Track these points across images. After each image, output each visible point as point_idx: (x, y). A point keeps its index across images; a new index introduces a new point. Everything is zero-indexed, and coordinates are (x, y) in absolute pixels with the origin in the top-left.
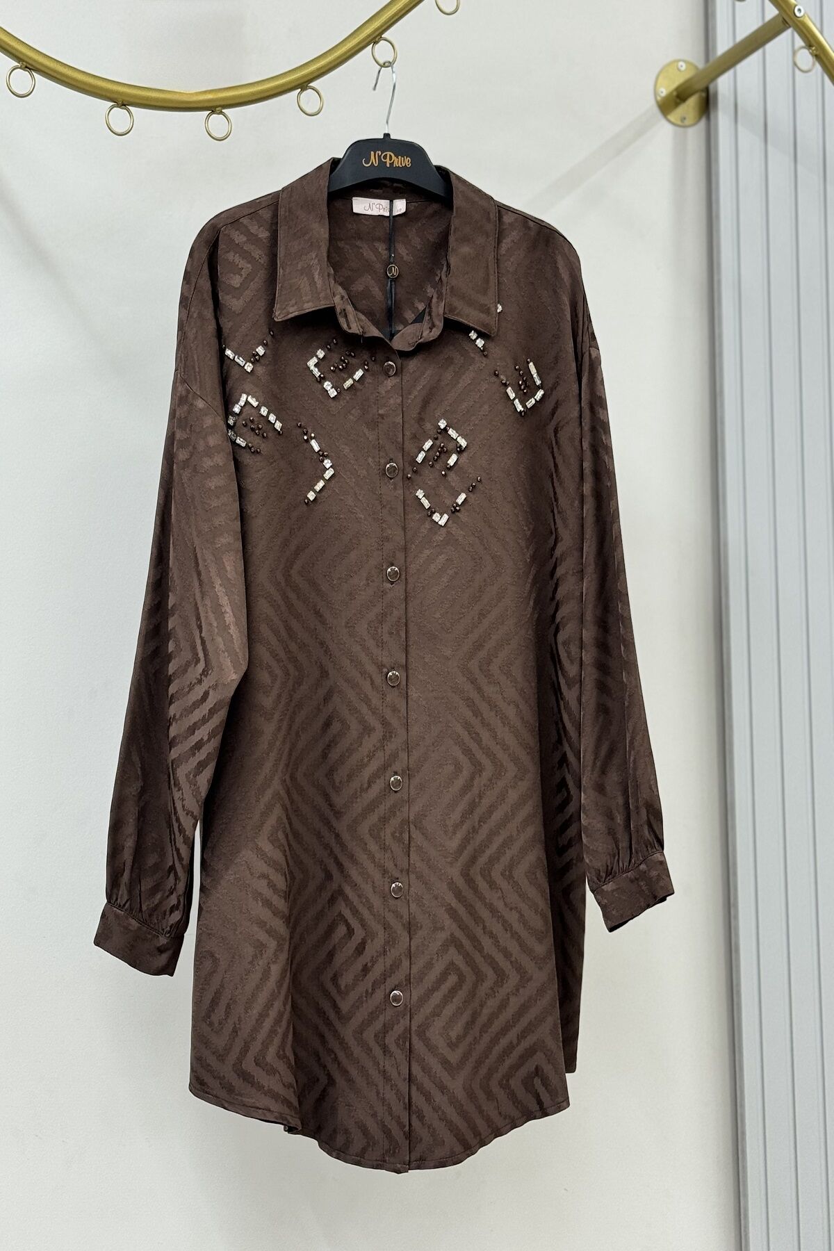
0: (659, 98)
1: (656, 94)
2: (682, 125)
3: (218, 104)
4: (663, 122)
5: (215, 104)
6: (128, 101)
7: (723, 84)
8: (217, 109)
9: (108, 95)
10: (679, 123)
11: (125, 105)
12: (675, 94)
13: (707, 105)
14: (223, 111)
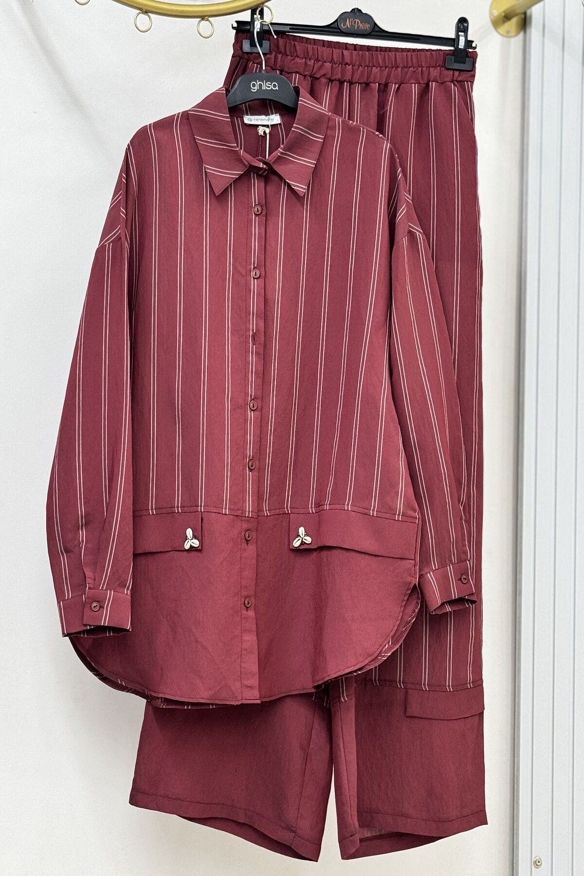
0: (492, 17)
1: (491, 14)
2: (507, 35)
3: (205, 14)
4: (494, 33)
5: (202, 14)
6: (149, 11)
7: (536, 11)
8: (207, 17)
9: (138, 6)
10: (505, 34)
11: (147, 13)
12: (503, 14)
13: (525, 23)
14: (209, 19)
